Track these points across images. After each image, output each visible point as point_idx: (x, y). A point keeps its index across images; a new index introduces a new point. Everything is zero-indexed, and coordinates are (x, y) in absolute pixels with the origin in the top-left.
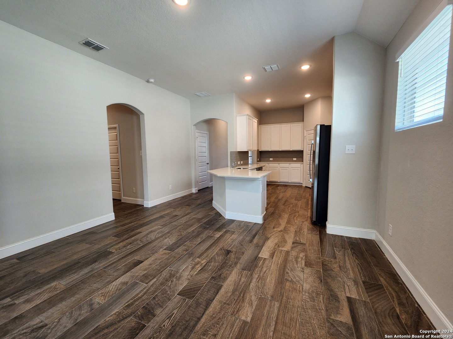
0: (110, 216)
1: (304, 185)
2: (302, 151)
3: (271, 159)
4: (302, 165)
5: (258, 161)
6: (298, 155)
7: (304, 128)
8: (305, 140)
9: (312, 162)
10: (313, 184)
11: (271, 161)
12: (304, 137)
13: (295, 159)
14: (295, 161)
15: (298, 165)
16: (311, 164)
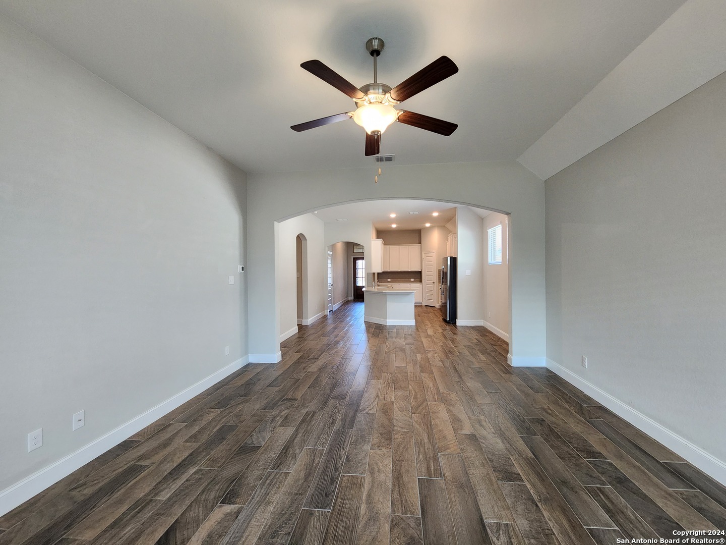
0: (296, 330)
1: (424, 305)
2: (421, 272)
3: (389, 280)
4: (421, 286)
5: (378, 282)
6: (417, 276)
7: (422, 250)
8: (423, 262)
11: (389, 282)
12: (422, 259)
13: (412, 280)
14: (413, 282)
15: (417, 285)
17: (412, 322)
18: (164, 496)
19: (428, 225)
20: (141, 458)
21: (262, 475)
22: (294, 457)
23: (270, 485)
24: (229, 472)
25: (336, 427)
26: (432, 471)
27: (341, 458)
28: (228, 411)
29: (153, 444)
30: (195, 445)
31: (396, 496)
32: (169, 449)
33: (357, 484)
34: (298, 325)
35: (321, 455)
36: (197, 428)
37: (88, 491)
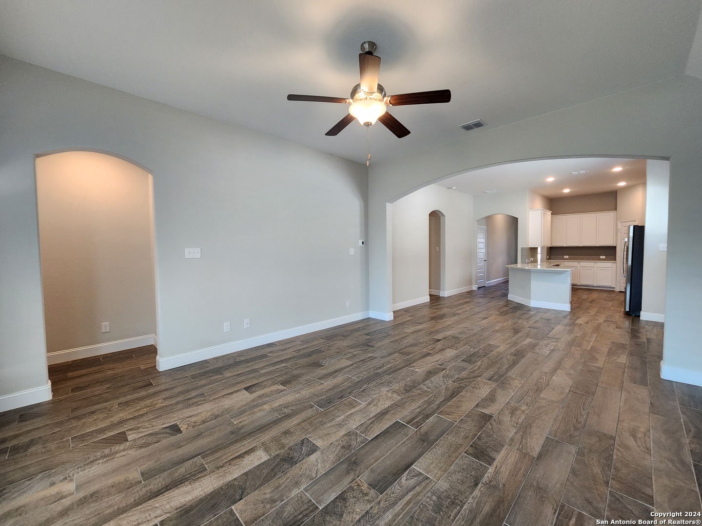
0: (427, 299)
1: (617, 290)
2: (615, 247)
4: (614, 265)
5: (547, 259)
6: (609, 252)
7: (617, 219)
8: (619, 234)
9: (625, 260)
10: (626, 289)
11: (566, 259)
12: (617, 231)
13: (602, 257)
14: (602, 259)
15: (609, 264)
16: (625, 263)
17: (566, 307)
18: (263, 372)
19: (622, 184)
20: (270, 352)
21: (310, 379)
22: (334, 378)
23: (308, 385)
24: (296, 372)
25: (379, 371)
26: (414, 421)
27: (360, 388)
28: (328, 342)
29: (281, 348)
30: (296, 354)
31: (369, 422)
32: (284, 352)
33: (352, 405)
34: (430, 295)
35: (351, 382)
36: (305, 346)
37: (242, 359)
